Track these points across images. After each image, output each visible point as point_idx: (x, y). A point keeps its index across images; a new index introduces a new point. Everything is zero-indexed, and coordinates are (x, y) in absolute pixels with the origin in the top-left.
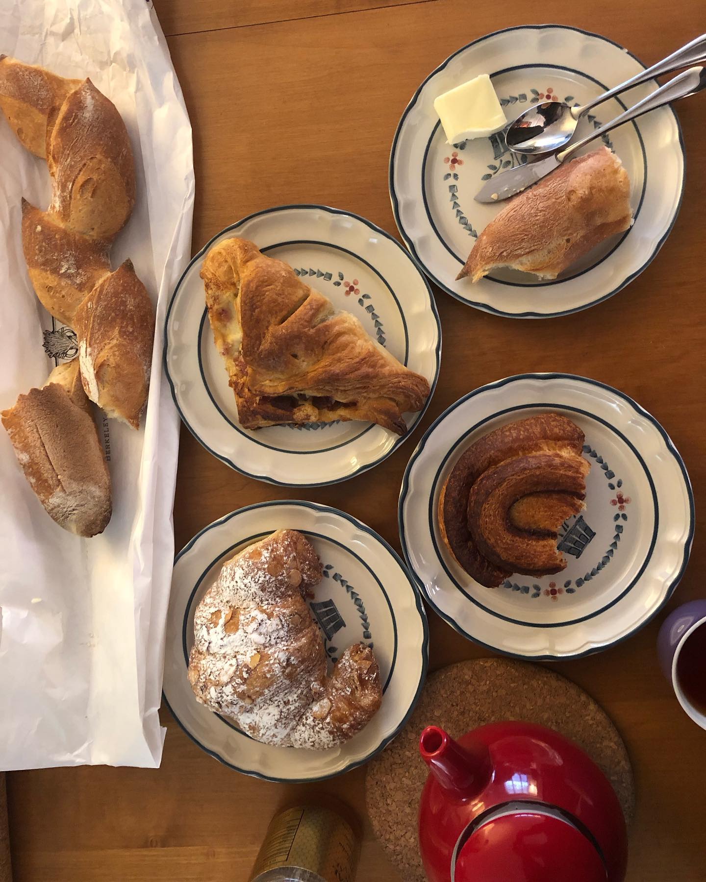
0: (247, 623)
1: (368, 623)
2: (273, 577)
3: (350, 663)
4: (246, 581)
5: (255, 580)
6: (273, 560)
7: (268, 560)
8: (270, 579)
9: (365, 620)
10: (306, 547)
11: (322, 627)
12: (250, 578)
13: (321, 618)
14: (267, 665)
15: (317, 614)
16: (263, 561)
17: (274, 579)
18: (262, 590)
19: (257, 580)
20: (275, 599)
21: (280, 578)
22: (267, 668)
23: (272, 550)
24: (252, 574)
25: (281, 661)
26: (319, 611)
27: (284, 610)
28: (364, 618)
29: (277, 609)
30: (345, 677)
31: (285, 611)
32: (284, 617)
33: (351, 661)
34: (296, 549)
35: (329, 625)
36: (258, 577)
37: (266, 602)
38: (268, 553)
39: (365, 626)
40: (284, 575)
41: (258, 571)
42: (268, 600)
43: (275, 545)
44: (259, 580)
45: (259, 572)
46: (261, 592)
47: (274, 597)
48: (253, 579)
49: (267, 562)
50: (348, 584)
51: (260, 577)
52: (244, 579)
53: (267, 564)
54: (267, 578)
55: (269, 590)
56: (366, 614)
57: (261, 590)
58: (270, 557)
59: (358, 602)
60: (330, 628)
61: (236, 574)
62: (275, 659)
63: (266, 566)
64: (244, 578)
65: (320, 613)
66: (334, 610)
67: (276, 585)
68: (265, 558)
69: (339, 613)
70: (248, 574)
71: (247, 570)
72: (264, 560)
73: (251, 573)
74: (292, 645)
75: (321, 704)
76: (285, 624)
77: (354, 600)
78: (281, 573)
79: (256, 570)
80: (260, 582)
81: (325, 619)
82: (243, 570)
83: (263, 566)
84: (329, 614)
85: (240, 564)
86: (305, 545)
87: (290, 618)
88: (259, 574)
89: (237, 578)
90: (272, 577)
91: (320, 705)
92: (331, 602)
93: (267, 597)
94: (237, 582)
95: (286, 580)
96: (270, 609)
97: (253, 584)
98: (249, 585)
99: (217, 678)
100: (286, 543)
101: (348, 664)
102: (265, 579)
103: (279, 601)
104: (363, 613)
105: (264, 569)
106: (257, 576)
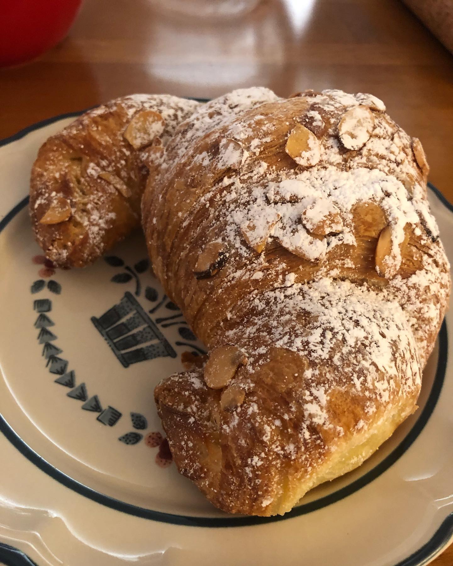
0: (333, 221)
1: (37, 327)
2: (282, 348)
3: (89, 219)
4: (359, 333)
5: (334, 334)
6: (289, 393)
7: (308, 393)
8: (291, 342)
9: (44, 333)
10: (197, 465)
11: (146, 314)
12: (351, 341)
13: (148, 330)
14: (266, 134)
15: (158, 336)
16: (322, 390)
17: (279, 344)
18: (307, 313)
19: (329, 335)
20: (268, 303)
21: (262, 350)
22: (265, 128)
23: (297, 427)
24: (345, 350)
25: (232, 145)
26: (155, 342)
27: (241, 277)
28: (46, 337)
29: (259, 275)
30: (100, 194)
31: (238, 274)
32: (237, 254)
33: (86, 223)
34: (225, 448)
35: (131, 318)
36: (327, 341)
37: (289, 292)
38: (311, 416)
39: (46, 322)
40: (252, 359)
41: (331, 358)
42: (286, 297)
43: (291, 448)
44: (323, 335)
45: (325, 355)
46: (308, 309)
47: (270, 309)
48: (340, 337)
49: (308, 387)
50: (80, 403)
51: (322, 343)
52: (366, 338)
53: (306, 380)
54: (298, 343)
55: (288, 317)
56: (41, 343)
57: (309, 313)
58: (300, 403)
59: (58, 366)
60: (128, 313)
61: (390, 356)
62: (248, 149)
63: (308, 373)
64: (367, 342)
65: (151, 339)
66: (116, 347)
67: (270, 333)
68: (316, 398)
69: (106, 342)
70: (359, 351)
71: (363, 362)
72: (320, 393)
73: (350, 353)
74: (209, 195)
75: (146, 136)
76: (232, 238)
77: (69, 369)
78: (261, 362)
79: (336, 360)
80: (320, 331)
81: (140, 329)
82: (373, 364)
83: (317, 372)
84: (130, 338)
85: (386, 385)
86: (201, 469)
87: (221, 254)
88: (326, 350)
89: (385, 344)
90: (285, 347)
91: (149, 135)
92: (126, 361)
93: (291, 302)
94: (383, 336)
95: (243, 350)
96: (277, 275)
97: (337, 324)
98: (350, 325)
99: (376, 121)
100: (256, 458)
101: (93, 217)
102: (305, 339)
103: (257, 301)
104: (48, 346)
105: (313, 364)
106: (328, 345)
